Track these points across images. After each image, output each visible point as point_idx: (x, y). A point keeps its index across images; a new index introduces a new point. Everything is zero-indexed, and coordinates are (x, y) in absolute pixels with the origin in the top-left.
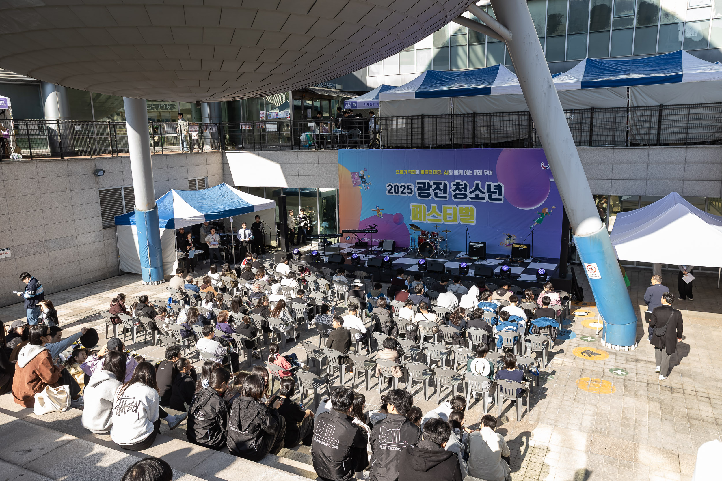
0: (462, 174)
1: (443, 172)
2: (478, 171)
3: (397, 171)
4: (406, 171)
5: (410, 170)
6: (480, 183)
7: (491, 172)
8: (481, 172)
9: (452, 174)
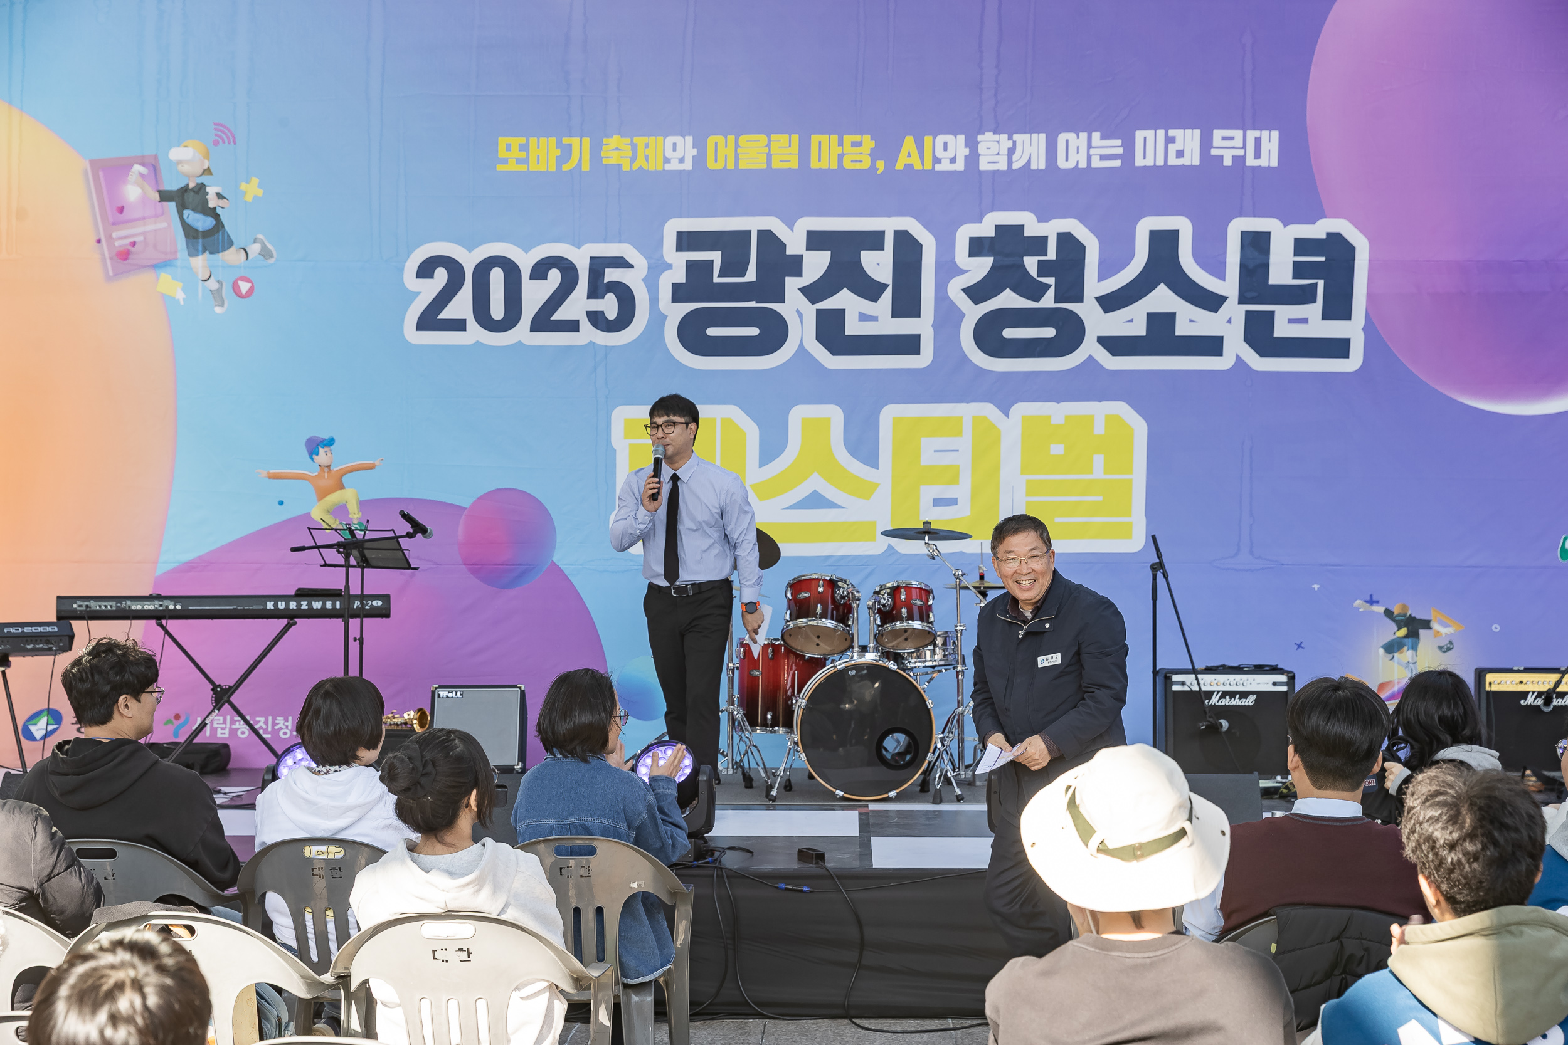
0: (1039, 163)
1: (887, 149)
2: (1170, 140)
3: (508, 148)
4: (580, 147)
5: (614, 141)
6: (1183, 226)
7: (1271, 141)
8: (1189, 141)
9: (960, 166)
